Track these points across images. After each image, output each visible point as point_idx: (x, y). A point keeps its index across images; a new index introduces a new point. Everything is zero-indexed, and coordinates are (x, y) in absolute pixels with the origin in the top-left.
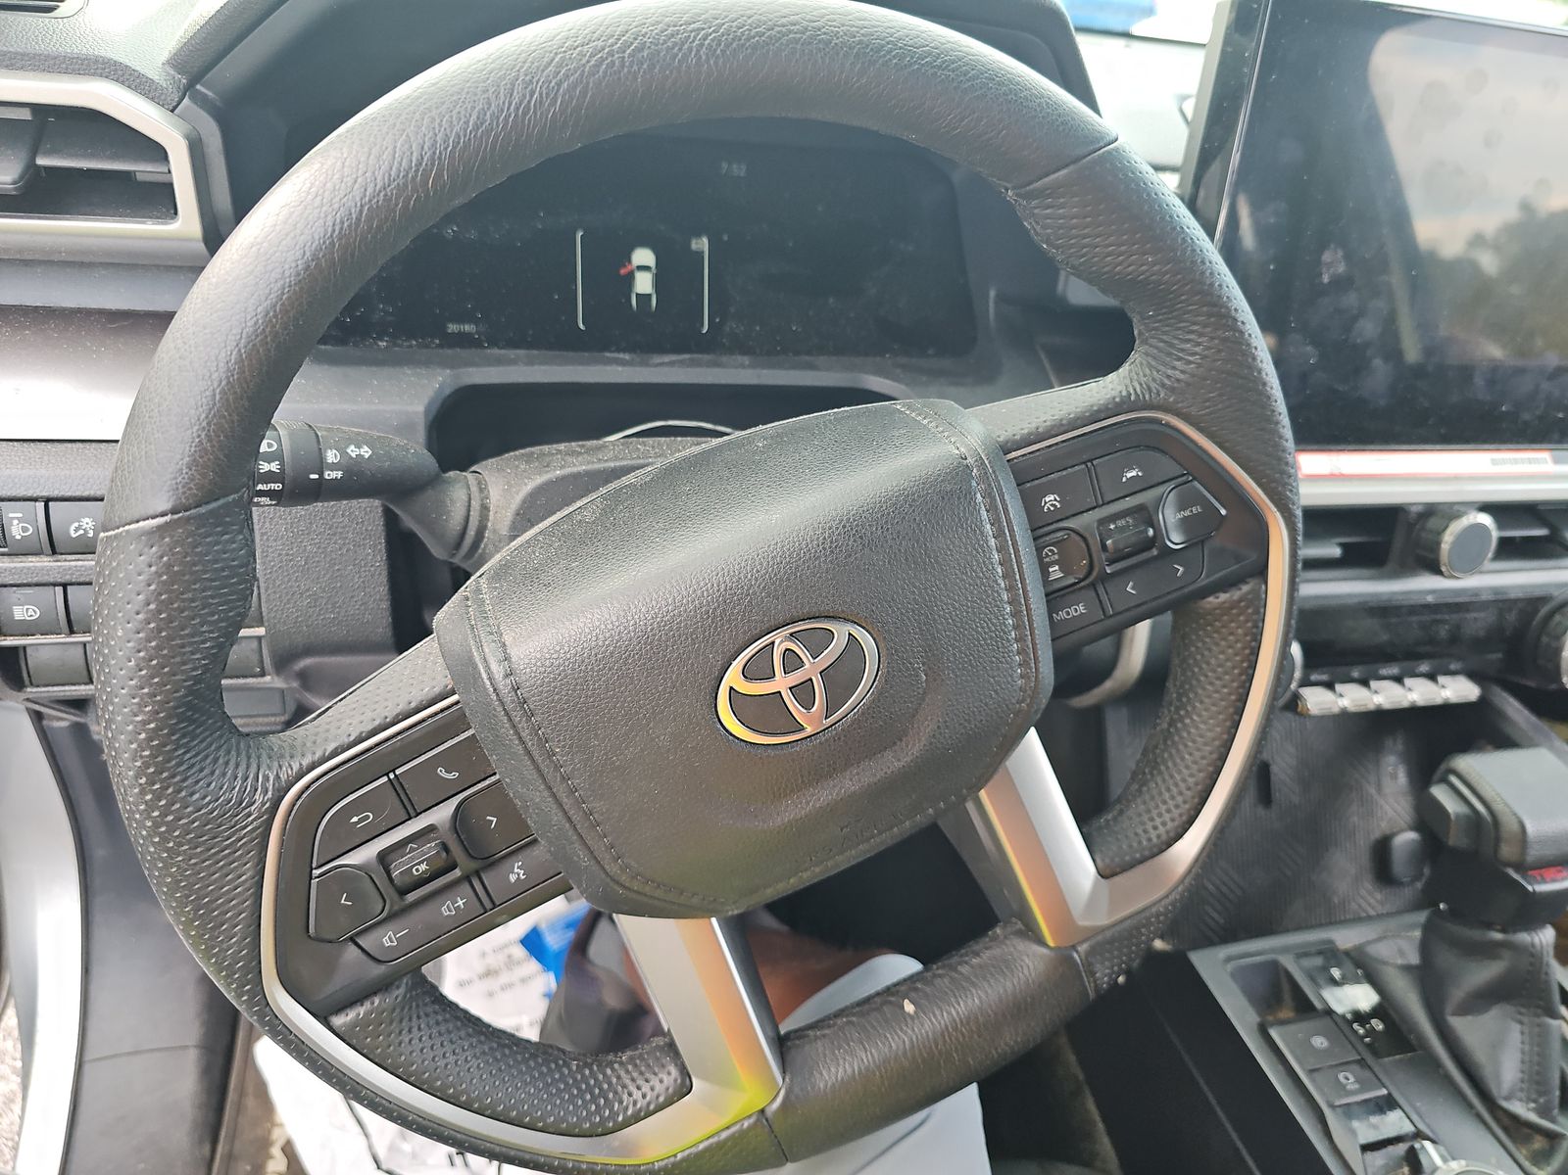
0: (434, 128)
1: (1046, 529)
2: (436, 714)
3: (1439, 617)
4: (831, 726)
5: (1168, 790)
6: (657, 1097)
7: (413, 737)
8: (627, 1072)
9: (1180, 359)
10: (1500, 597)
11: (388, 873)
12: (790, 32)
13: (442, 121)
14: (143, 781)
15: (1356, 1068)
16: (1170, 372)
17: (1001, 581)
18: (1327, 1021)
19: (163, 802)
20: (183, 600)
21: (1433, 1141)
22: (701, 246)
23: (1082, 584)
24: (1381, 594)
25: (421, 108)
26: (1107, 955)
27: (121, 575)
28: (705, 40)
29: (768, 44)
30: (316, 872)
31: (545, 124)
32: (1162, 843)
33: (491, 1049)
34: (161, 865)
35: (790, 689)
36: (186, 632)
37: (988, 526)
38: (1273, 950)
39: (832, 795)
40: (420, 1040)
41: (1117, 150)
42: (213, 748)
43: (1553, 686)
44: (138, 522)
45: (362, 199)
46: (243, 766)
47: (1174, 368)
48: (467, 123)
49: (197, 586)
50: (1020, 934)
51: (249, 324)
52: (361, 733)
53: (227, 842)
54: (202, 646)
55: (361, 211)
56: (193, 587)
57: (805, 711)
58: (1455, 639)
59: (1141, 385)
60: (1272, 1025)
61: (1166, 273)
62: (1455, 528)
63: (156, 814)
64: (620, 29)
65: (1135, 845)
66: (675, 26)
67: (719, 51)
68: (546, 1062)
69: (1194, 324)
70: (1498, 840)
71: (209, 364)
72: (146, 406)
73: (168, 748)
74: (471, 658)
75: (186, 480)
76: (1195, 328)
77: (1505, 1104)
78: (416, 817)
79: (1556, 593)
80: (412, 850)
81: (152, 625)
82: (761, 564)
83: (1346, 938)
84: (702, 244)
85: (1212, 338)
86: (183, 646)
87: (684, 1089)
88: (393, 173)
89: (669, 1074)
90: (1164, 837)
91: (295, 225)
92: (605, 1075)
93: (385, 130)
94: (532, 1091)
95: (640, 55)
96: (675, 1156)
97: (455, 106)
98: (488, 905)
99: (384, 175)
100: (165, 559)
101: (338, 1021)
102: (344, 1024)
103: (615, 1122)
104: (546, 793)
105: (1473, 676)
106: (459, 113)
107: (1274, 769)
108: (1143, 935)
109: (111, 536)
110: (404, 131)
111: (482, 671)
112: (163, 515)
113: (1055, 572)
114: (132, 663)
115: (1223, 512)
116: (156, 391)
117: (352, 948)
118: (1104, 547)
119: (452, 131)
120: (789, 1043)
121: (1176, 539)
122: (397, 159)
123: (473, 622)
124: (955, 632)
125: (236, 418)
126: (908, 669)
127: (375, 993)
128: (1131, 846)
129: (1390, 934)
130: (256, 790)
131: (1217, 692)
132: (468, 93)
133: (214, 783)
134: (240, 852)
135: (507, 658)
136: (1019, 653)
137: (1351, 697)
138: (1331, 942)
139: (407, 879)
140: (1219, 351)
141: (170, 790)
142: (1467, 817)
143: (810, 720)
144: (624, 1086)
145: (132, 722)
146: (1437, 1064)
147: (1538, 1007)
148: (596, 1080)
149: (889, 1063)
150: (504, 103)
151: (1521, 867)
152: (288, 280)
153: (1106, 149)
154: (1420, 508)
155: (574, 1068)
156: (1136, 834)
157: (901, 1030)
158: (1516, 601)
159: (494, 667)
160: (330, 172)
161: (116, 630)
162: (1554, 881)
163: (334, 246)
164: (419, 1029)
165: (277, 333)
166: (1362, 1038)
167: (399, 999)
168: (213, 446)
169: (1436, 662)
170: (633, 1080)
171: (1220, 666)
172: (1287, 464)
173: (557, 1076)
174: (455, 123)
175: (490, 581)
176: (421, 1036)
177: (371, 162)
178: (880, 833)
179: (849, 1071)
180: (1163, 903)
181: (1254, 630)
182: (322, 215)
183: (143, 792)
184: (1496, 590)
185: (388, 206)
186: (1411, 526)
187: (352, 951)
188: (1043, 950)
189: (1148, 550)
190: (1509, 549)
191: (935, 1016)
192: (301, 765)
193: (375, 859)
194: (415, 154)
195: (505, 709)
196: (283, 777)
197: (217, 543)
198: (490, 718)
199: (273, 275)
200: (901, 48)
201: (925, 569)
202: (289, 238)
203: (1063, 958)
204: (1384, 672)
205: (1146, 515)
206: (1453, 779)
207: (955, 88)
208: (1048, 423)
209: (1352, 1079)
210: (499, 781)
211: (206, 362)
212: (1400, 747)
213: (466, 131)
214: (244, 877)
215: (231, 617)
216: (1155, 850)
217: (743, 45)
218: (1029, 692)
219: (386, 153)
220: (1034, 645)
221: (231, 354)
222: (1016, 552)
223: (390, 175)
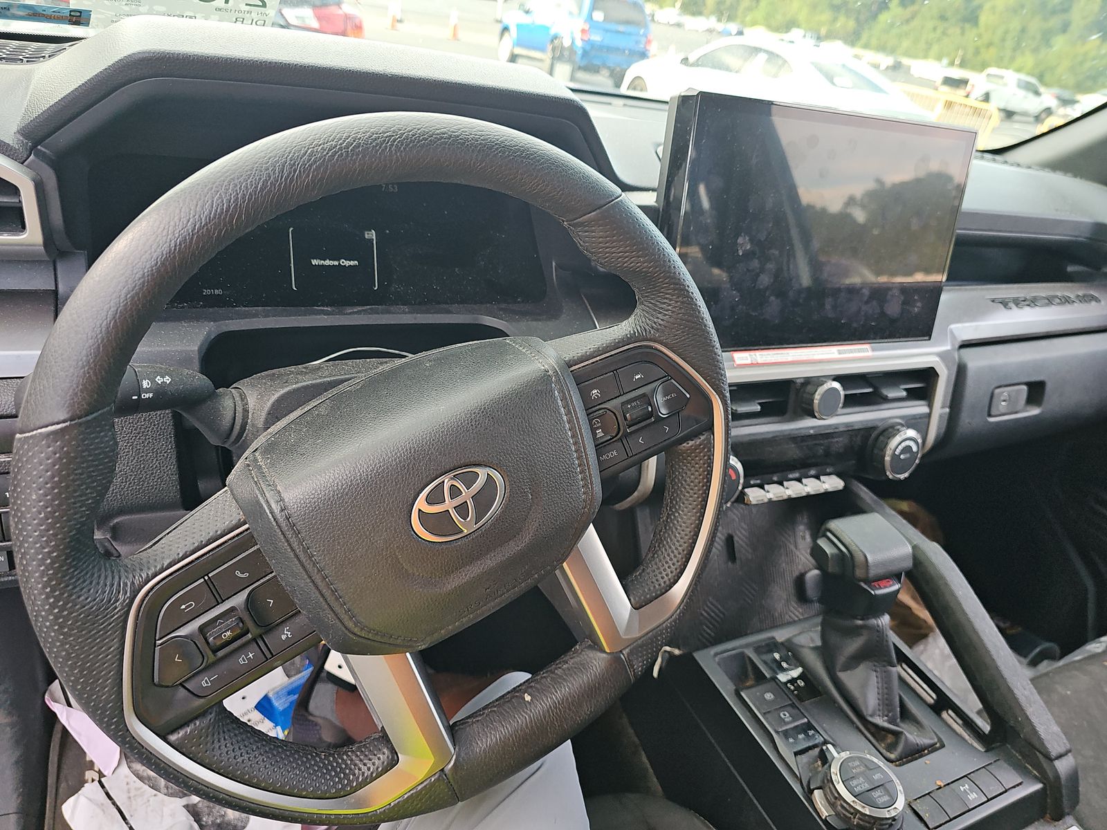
0: (237, 190)
1: (594, 409)
2: (234, 537)
3: (817, 442)
4: (478, 529)
5: (669, 555)
6: (377, 769)
7: (220, 553)
8: (357, 756)
9: (660, 313)
10: (850, 429)
11: (206, 639)
12: (442, 138)
13: (241, 186)
14: (48, 590)
15: (789, 709)
16: (655, 320)
17: (570, 440)
18: (773, 683)
19: (61, 603)
20: (76, 475)
21: (833, 745)
22: (370, 235)
23: (614, 439)
24: (785, 431)
25: (228, 179)
26: (640, 654)
27: (35, 461)
28: (394, 142)
29: (430, 145)
30: (159, 642)
31: (303, 188)
32: (667, 586)
33: (270, 749)
34: (58, 644)
35: (454, 508)
36: (78, 494)
37: (562, 409)
38: (741, 647)
39: (480, 569)
40: (226, 746)
41: (621, 201)
42: (90, 567)
43: (884, 478)
44: (47, 426)
45: (192, 231)
46: (110, 578)
47: (658, 318)
48: (256, 187)
49: (85, 465)
50: (590, 647)
51: (122, 305)
52: (186, 552)
53: (102, 627)
54: (87, 502)
55: (192, 238)
56: (82, 465)
57: (462, 520)
58: (827, 454)
59: (640, 327)
60: (742, 690)
61: (650, 267)
62: (821, 390)
63: (56, 611)
64: (345, 135)
65: (652, 588)
66: (376, 134)
67: (402, 149)
68: (306, 755)
69: (667, 294)
70: (854, 566)
71: (96, 329)
72: (52, 355)
73: (65, 568)
74: (258, 502)
75: (80, 400)
76: (667, 296)
77: (870, 719)
78: (222, 603)
79: (879, 425)
80: (221, 623)
81: (56, 491)
82: (435, 436)
83: (781, 635)
84: (372, 235)
85: (677, 302)
86: (74, 503)
87: (393, 762)
88: (212, 216)
89: (384, 754)
90: (668, 583)
91: (151, 246)
92: (343, 759)
93: (206, 190)
94: (298, 772)
95: (357, 150)
96: (390, 804)
97: (249, 178)
98: (269, 656)
99: (206, 217)
100: (65, 449)
101: (173, 738)
102: (177, 739)
103: (352, 787)
104: (308, 580)
105: (839, 475)
106: (251, 181)
107: (736, 538)
108: (659, 641)
109: (28, 437)
110: (218, 192)
111: (266, 508)
112: (64, 421)
113: (600, 433)
114: (43, 515)
115: (688, 396)
116: (59, 346)
117: (182, 689)
118: (626, 419)
119: (247, 192)
120: (457, 728)
121: (664, 411)
122: (214, 208)
123: (256, 480)
124: (546, 469)
125: (112, 360)
126: (522, 493)
127: (196, 718)
128: (649, 590)
129: (805, 630)
130: (119, 592)
131: (691, 497)
132: (256, 170)
133: (92, 590)
134: (109, 633)
135: (282, 500)
136: (582, 480)
137: (774, 492)
138: (773, 638)
139: (219, 643)
140: (681, 308)
141: (66, 595)
142: (837, 555)
143: (467, 526)
144: (355, 765)
145: (41, 553)
146: (834, 701)
147: (885, 661)
148: (337, 763)
149: (517, 732)
150: (278, 176)
151: (867, 581)
152: (146, 278)
153: (616, 200)
154: (802, 380)
155: (323, 757)
156: (652, 582)
157: (523, 711)
158: (859, 430)
159: (273, 506)
160: (172, 216)
161: (31, 495)
162: (885, 587)
163: (176, 259)
164: (225, 739)
165: (139, 310)
166: (793, 691)
167: (212, 720)
168: (97, 379)
169: (819, 468)
170: (361, 760)
171: (692, 482)
172: (720, 368)
173: (313, 763)
174: (249, 187)
175: (262, 454)
176: (226, 744)
177: (198, 209)
178: (508, 591)
179: (494, 740)
180: (669, 621)
181: (709, 461)
182: (168, 240)
183: (48, 598)
184: (847, 425)
185: (209, 234)
186: (798, 391)
187: (182, 692)
188: (604, 655)
189: (649, 418)
190: (851, 401)
191: (543, 700)
192: (147, 574)
193: (197, 631)
194: (225, 205)
195: (281, 531)
196: (137, 582)
197: (97, 438)
198: (271, 537)
199: (137, 275)
200: (503, 147)
201: (529, 435)
202: (147, 254)
203: (615, 658)
204: (791, 476)
205: (647, 399)
206: (829, 534)
207: (533, 169)
208: (592, 350)
209: (788, 715)
210: (275, 576)
211: (94, 328)
212: (805, 520)
213: (256, 192)
214: (112, 649)
215: (104, 483)
216: (663, 591)
217: (416, 145)
218: (588, 502)
219: (207, 205)
220: (590, 475)
221: (110, 323)
222: (578, 422)
223: (210, 217)
